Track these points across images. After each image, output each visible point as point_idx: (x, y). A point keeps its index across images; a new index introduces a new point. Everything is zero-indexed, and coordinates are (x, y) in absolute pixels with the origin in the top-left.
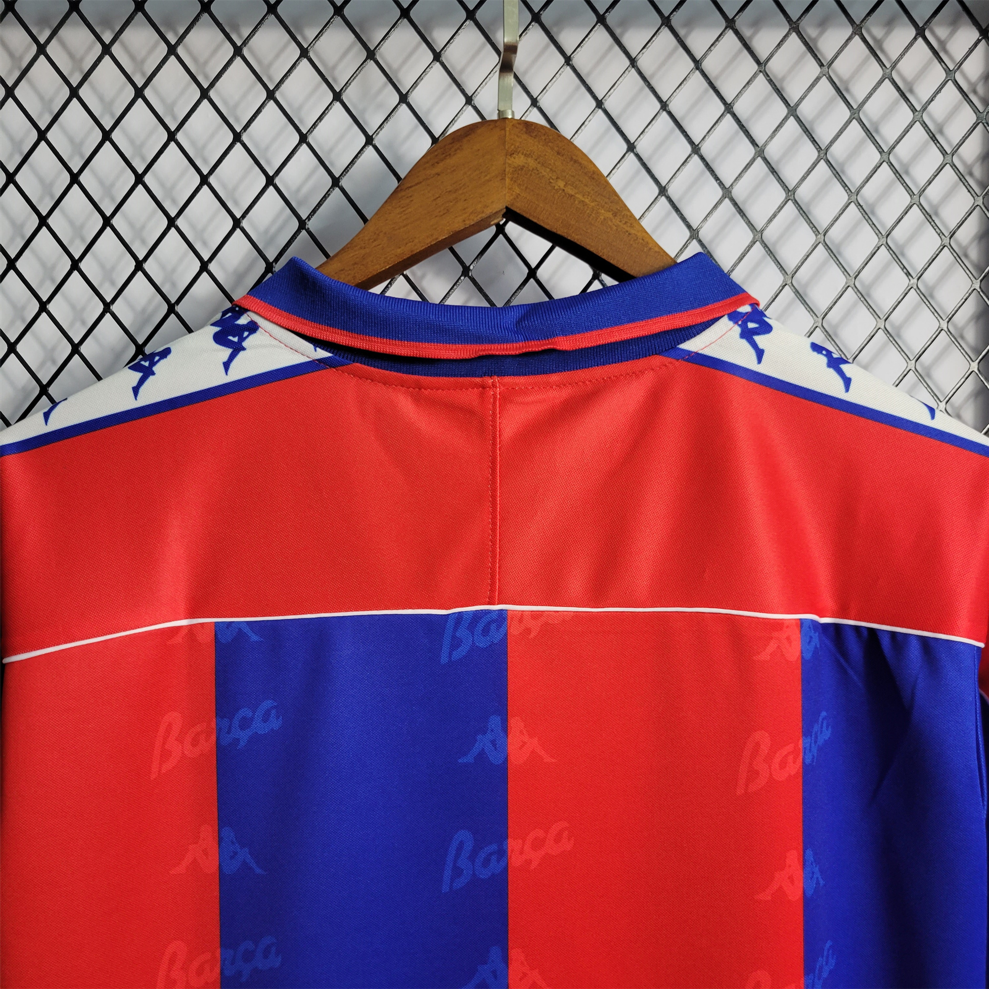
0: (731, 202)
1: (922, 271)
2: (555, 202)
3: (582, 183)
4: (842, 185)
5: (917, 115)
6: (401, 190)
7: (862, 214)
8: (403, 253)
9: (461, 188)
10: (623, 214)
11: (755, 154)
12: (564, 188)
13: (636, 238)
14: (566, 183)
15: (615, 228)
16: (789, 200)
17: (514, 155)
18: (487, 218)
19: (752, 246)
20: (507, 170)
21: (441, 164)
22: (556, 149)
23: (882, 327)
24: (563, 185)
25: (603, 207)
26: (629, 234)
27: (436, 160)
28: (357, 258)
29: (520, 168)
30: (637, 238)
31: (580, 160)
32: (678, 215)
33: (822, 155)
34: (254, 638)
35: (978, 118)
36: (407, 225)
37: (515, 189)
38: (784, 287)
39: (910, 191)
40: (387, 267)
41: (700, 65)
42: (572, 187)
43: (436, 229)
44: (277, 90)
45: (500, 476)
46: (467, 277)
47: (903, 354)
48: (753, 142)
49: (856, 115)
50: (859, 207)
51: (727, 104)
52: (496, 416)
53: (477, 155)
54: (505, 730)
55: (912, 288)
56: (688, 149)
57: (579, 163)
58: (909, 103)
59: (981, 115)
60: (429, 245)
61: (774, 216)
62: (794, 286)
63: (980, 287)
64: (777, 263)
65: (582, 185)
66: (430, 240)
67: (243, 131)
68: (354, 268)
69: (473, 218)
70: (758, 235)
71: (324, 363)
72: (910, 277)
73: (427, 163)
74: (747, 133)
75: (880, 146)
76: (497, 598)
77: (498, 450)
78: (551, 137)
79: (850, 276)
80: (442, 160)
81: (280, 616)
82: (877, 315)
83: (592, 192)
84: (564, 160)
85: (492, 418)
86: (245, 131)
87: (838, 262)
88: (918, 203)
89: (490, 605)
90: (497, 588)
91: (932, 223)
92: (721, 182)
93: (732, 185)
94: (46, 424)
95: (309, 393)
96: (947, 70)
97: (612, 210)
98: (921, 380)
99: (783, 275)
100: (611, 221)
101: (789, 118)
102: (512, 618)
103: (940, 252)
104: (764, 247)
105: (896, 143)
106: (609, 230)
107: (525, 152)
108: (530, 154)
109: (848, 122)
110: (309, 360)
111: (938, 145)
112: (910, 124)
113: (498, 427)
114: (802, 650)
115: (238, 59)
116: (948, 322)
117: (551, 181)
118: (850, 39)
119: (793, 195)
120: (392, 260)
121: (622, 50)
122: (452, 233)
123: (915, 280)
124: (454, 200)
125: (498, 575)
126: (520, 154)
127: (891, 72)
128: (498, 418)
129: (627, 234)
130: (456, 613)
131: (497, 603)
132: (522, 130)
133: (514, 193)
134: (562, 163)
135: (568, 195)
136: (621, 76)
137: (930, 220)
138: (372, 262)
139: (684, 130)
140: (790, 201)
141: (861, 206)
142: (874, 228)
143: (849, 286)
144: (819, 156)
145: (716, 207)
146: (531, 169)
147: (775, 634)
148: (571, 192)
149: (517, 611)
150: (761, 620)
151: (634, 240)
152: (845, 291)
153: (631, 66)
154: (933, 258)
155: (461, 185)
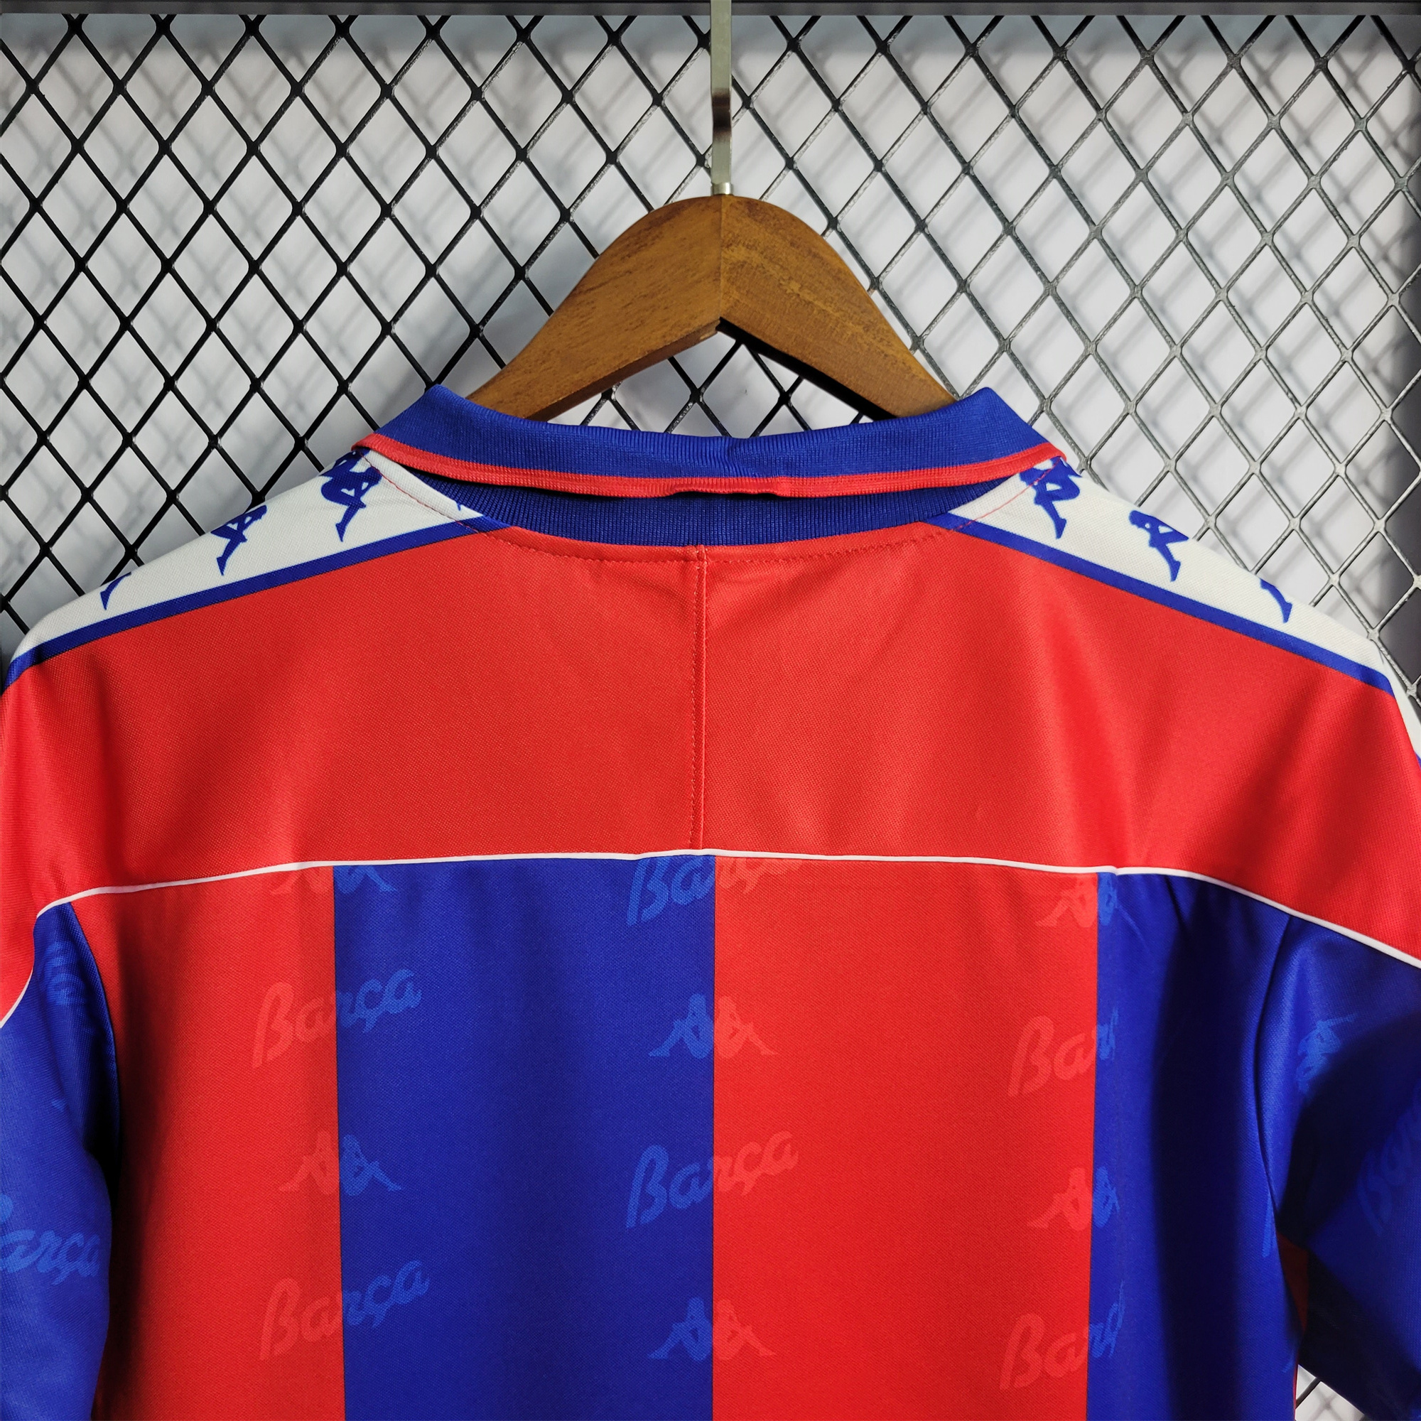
0: (1056, 301)
1: (1313, 397)
2: (787, 311)
3: (823, 285)
4: (1207, 277)
5: (1313, 181)
6: (580, 292)
7: (1234, 318)
8: (582, 380)
9: (660, 291)
10: (877, 328)
11: (1090, 235)
12: (799, 293)
13: (894, 362)
14: (802, 286)
15: (866, 347)
16: (1134, 298)
17: (733, 247)
18: (694, 332)
19: (1082, 362)
20: (722, 267)
21: (634, 258)
22: (789, 238)
23: (1257, 472)
24: (797, 289)
25: (851, 319)
26: (886, 356)
27: (627, 253)
28: (520, 386)
29: (739, 264)
30: (896, 361)
31: (821, 254)
32: (983, 318)
33: (1182, 236)
34: (385, 887)
35: (1396, 185)
36: (588, 341)
37: (733, 293)
38: (1124, 417)
39: (1300, 286)
40: (561, 399)
41: (1016, 111)
42: (809, 291)
43: (625, 347)
44: (440, 145)
45: (706, 679)
46: (696, 404)
47: (1284, 508)
48: (1087, 219)
49: (1229, 180)
50: (1230, 308)
51: (1053, 165)
52: (702, 598)
53: (682, 246)
54: (711, 1014)
55: (1299, 418)
56: (999, 228)
57: (819, 257)
58: (1302, 164)
59: (1401, 181)
60: (617, 369)
61: (1115, 320)
62: (1138, 417)
63: (1392, 419)
64: (1116, 385)
65: (824, 288)
66: (617, 363)
67: (394, 202)
68: (516, 400)
69: (675, 333)
70: (1092, 346)
71: (471, 526)
72: (1297, 405)
73: (616, 255)
74: (1079, 206)
75: (1261, 223)
76: (701, 840)
77: (704, 644)
78: (782, 222)
79: (1215, 403)
80: (636, 253)
81: (417, 858)
82: (1250, 455)
83: (837, 298)
84: (800, 254)
85: (697, 601)
86: (397, 202)
87: (1199, 384)
88: (1311, 303)
89: (693, 849)
90: (702, 827)
91: (1330, 330)
92: (1042, 273)
93: (1057, 278)
94: (105, 608)
95: (452, 565)
96: (1357, 118)
97: (863, 322)
98: (1308, 544)
99: (1124, 401)
100: (862, 337)
101: (1137, 185)
102: (721, 867)
103: (1339, 370)
104: (1099, 364)
105: (1282, 219)
106: (859, 350)
107: (747, 243)
108: (754, 245)
109: (1219, 190)
110: (451, 521)
111: (1340, 221)
112: (1303, 192)
113: (704, 613)
114: (1098, 913)
115: (388, 103)
116: (1346, 465)
117: (782, 282)
118: (1224, 74)
119: (1140, 292)
120: (567, 388)
121: (910, 90)
122: (647, 353)
123: (1304, 408)
124: (651, 307)
125: (703, 810)
126: (740, 246)
127: (1280, 120)
128: (705, 601)
129: (883, 355)
130: (648, 858)
131: (701, 846)
132: (743, 212)
133: (731, 299)
134: (797, 258)
135: (803, 303)
136: (908, 127)
137: (1327, 326)
138: (541, 390)
139: (994, 202)
140: (1136, 300)
141: (1233, 307)
142: (1250, 337)
143: (1213, 417)
144: (1177, 237)
145: (1035, 307)
146: (755, 265)
147: (1066, 893)
148: (808, 298)
149: (728, 857)
150: (1047, 874)
151: (892, 364)
152: (1208, 423)
153: (922, 112)
154: (1329, 378)
155: (660, 288)
